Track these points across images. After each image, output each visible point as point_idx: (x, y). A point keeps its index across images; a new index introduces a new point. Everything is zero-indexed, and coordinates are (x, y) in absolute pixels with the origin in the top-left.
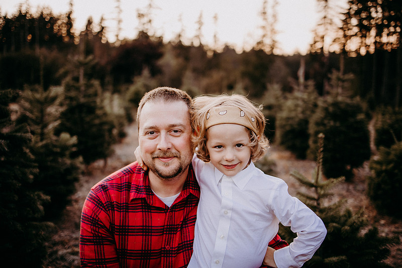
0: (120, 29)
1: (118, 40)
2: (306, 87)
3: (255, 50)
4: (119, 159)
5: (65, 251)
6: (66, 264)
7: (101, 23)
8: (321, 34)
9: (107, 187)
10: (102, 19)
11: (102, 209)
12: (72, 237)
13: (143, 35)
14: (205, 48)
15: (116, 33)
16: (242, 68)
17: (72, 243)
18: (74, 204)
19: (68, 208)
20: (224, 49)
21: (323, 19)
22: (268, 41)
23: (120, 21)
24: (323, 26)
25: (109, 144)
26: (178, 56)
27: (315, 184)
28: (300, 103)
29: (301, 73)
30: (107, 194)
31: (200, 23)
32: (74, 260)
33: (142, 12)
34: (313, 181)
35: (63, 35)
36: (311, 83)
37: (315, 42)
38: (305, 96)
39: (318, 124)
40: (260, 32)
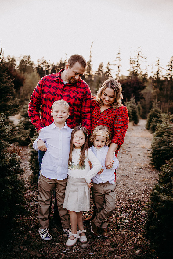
13: (134, 74)
15: (117, 73)
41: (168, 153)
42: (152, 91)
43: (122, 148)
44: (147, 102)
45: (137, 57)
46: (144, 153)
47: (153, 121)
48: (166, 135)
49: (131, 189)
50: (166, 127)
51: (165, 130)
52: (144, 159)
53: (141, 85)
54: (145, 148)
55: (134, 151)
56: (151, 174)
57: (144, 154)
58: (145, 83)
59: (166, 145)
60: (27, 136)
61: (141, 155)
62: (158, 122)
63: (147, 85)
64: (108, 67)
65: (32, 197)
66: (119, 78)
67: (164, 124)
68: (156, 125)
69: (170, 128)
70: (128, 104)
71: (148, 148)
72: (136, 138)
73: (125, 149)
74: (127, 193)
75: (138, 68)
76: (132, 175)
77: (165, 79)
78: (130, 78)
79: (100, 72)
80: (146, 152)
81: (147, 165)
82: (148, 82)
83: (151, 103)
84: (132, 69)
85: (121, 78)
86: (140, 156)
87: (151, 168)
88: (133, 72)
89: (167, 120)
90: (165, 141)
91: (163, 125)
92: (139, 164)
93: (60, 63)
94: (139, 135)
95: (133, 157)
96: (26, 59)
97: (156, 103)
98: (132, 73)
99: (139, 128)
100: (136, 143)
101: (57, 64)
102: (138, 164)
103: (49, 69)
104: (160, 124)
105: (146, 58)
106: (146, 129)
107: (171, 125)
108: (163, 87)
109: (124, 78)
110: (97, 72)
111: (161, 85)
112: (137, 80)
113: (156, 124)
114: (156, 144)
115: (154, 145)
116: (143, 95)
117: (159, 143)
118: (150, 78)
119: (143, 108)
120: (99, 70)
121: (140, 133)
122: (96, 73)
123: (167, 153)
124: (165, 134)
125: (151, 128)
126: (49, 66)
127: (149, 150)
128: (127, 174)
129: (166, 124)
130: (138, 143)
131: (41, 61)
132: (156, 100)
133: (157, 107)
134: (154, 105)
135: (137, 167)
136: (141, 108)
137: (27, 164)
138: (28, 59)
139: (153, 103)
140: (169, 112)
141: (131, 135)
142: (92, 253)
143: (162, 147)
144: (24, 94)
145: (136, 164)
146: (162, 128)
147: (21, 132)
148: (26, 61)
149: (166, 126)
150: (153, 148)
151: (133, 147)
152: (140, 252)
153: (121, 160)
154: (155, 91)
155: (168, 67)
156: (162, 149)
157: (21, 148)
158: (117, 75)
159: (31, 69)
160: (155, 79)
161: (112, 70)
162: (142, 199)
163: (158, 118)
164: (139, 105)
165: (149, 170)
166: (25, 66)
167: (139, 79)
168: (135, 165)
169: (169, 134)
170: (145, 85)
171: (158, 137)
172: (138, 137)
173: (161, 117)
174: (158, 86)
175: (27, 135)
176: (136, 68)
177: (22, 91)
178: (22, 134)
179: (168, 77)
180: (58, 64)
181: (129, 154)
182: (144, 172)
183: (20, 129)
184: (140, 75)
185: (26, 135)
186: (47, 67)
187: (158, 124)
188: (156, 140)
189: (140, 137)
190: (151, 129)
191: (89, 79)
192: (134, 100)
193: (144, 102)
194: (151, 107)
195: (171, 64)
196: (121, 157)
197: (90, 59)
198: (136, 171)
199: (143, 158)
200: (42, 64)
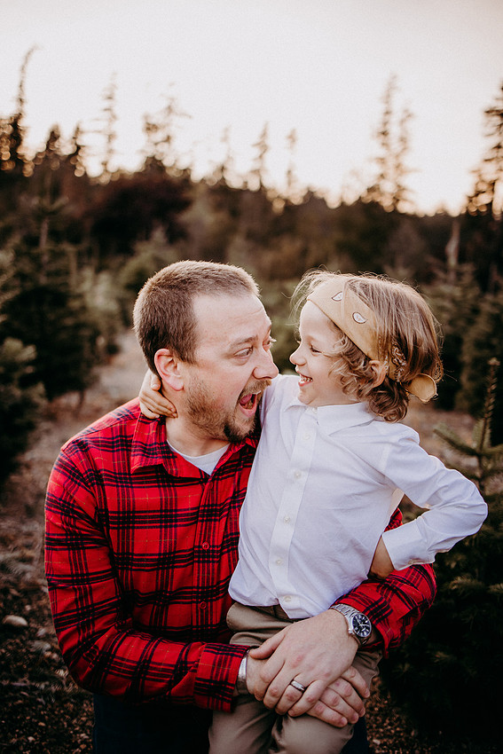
0: (111, 151)
1: (106, 171)
2: (459, 275)
3: (363, 201)
4: (105, 393)
5: (9, 555)
6: (11, 578)
7: (74, 138)
8: (489, 177)
9: (87, 444)
10: (78, 131)
11: (79, 485)
12: (20, 531)
13: (154, 165)
14: (270, 195)
15: (103, 159)
16: (337, 235)
17: (20, 542)
18: (24, 471)
19: (14, 478)
20: (305, 198)
21: (495, 150)
22: (388, 187)
23: (111, 137)
24: (493, 162)
25: (90, 365)
26: (218, 207)
27: (478, 450)
28: (447, 304)
29: (452, 248)
30: (88, 456)
31: (263, 147)
32: (24, 573)
33: (153, 121)
34: (474, 445)
35: (4, 159)
36: (468, 268)
37: (478, 193)
38: (457, 292)
39: (479, 345)
40: (376, 169)
66: (112, 173)
88: (153, 158)
161: (86, 147)
176: (163, 148)
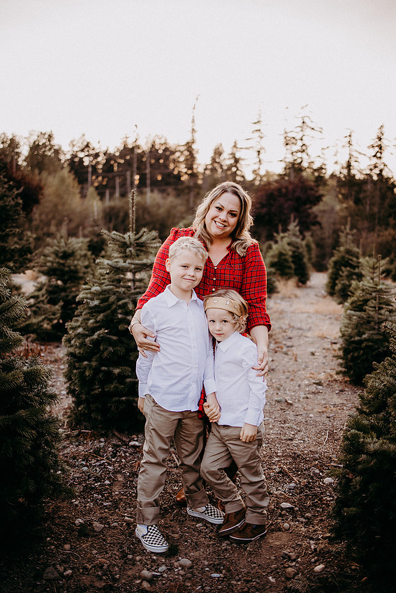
13: (296, 168)
15: (256, 167)
41: (379, 348)
42: (338, 207)
43: (274, 339)
44: (327, 232)
45: (300, 129)
46: (324, 349)
47: (342, 276)
48: (372, 305)
49: (299, 431)
50: (373, 288)
51: (371, 294)
52: (324, 363)
53: (313, 192)
54: (326, 338)
55: (300, 345)
56: (344, 396)
57: (324, 351)
58: (321, 188)
59: (374, 329)
60: (55, 319)
61: (318, 354)
62: (354, 277)
63: (325, 193)
64: (233, 155)
65: (74, 458)
66: (261, 177)
67: (369, 282)
68: (350, 285)
69: (381, 289)
70: (282, 238)
71: (332, 338)
72: (306, 315)
73: (280, 341)
74: (290, 440)
75: (304, 155)
76: (299, 401)
77: (366, 177)
78: (287, 178)
79: (216, 165)
80: (330, 346)
81: (331, 376)
82: (328, 185)
83: (336, 232)
84: (290, 156)
85: (265, 179)
86: (316, 357)
87: (341, 382)
88: (293, 164)
89: (374, 273)
90: (371, 319)
91: (366, 283)
92: (313, 374)
93: (122, 148)
94: (311, 309)
95: (299, 360)
96: (44, 141)
97: (348, 234)
98: (290, 165)
99: (312, 293)
100: (304, 326)
101: (116, 150)
102: (311, 376)
103: (98, 163)
104: (359, 282)
105: (320, 130)
106: (325, 294)
107: (383, 284)
108: (361, 196)
109: (271, 179)
110: (210, 167)
111: (358, 192)
112: (302, 181)
113: (349, 282)
114: (350, 326)
115: (347, 329)
116: (316, 216)
117: (357, 326)
118: (333, 176)
119: (318, 245)
120: (214, 160)
121: (312, 303)
122: (206, 169)
123: (376, 346)
124: (370, 303)
125: (338, 291)
126: (97, 155)
127: (336, 341)
128: (287, 398)
129: (371, 281)
130: (308, 327)
131: (78, 145)
132: (348, 227)
133: (349, 244)
134: (342, 239)
135: (309, 381)
136: (313, 246)
137: (59, 384)
138: (49, 141)
139: (341, 234)
140: (378, 253)
141: (292, 309)
142: (218, 575)
143: (364, 334)
144: (41, 221)
145: (307, 376)
146: (363, 290)
147: (42, 309)
148: (44, 144)
149: (372, 285)
150: (345, 338)
151: (299, 336)
152: (323, 569)
153: (272, 367)
154: (345, 205)
155: (372, 149)
156: (365, 338)
157: (43, 347)
158: (254, 171)
159: (57, 163)
160: (344, 179)
161: (242, 159)
162: (325, 452)
163: (354, 269)
164: (308, 240)
165: (337, 387)
166: (42, 156)
167: (307, 180)
168: (306, 378)
169: (380, 304)
170: (321, 192)
171: (355, 311)
172: (308, 313)
173: (360, 265)
174: (351, 195)
175: (56, 316)
176: (299, 155)
177: (37, 216)
178: (44, 314)
179: (372, 173)
180: (118, 149)
181: (289, 353)
182: (326, 393)
183: (39, 302)
184: (308, 170)
185: (53, 317)
186: (92, 158)
187: (354, 283)
188: (350, 318)
189: (313, 314)
190: (337, 294)
191: (192, 184)
192: (298, 228)
193: (319, 232)
194: (337, 244)
195: (379, 143)
196: (273, 361)
197: (193, 136)
198: (307, 389)
199: (321, 360)
200: (82, 150)
